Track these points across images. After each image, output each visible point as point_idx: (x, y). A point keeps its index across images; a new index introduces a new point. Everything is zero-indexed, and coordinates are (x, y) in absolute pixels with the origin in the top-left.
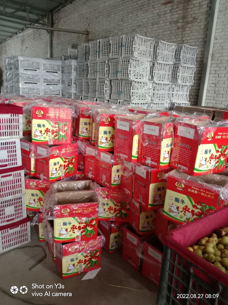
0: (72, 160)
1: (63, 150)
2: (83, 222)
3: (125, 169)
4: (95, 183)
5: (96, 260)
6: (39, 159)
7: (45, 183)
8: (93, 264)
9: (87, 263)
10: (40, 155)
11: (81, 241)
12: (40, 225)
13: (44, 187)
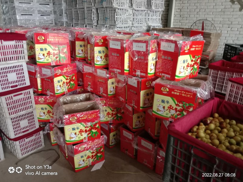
0: (72, 78)
1: (64, 69)
2: (88, 126)
3: (118, 82)
4: (94, 95)
5: (101, 154)
6: (44, 79)
7: (52, 98)
8: (98, 158)
9: (94, 157)
10: (44, 75)
11: (88, 141)
12: (51, 133)
13: (51, 101)
